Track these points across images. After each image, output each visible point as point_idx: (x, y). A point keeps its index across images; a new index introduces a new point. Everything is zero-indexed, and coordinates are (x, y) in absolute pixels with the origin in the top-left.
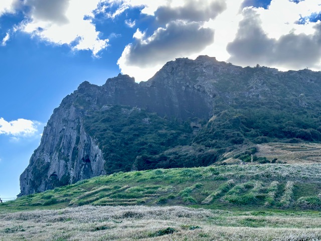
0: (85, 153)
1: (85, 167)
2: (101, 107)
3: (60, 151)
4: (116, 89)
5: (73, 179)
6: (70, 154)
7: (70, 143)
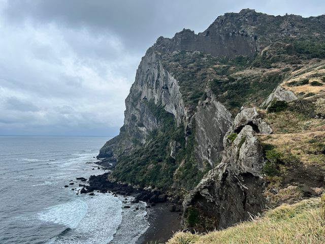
0: (165, 83)
1: (165, 92)
2: (172, 53)
3: (148, 83)
4: (182, 40)
6: (154, 85)
7: (153, 78)
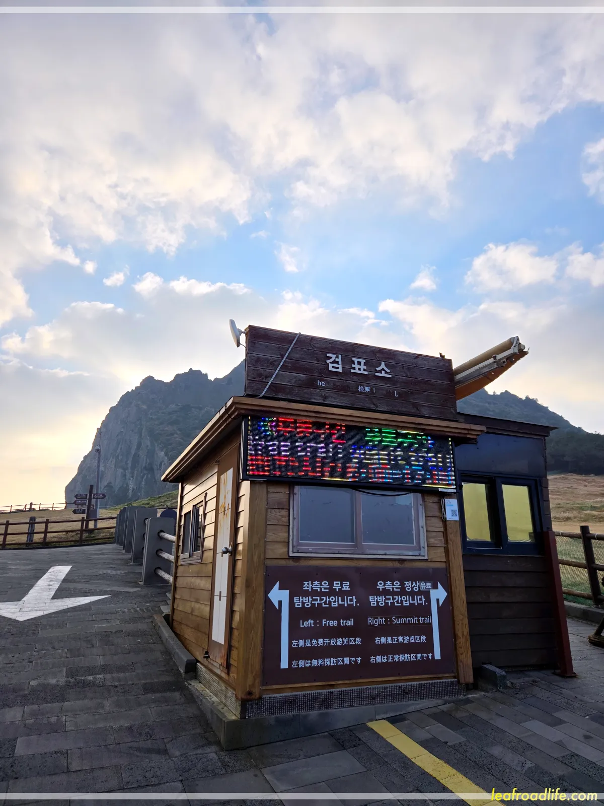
0: (148, 461)
1: (147, 477)
2: (167, 407)
5: (132, 491)
6: (130, 462)
7: (129, 448)
